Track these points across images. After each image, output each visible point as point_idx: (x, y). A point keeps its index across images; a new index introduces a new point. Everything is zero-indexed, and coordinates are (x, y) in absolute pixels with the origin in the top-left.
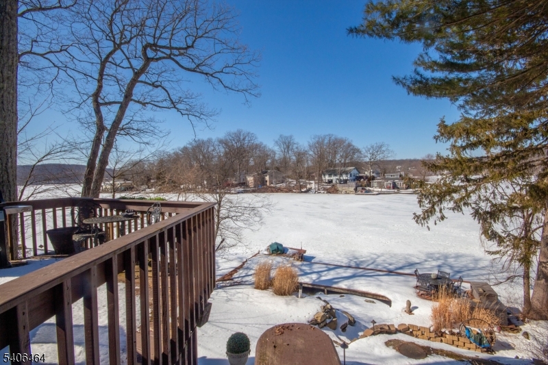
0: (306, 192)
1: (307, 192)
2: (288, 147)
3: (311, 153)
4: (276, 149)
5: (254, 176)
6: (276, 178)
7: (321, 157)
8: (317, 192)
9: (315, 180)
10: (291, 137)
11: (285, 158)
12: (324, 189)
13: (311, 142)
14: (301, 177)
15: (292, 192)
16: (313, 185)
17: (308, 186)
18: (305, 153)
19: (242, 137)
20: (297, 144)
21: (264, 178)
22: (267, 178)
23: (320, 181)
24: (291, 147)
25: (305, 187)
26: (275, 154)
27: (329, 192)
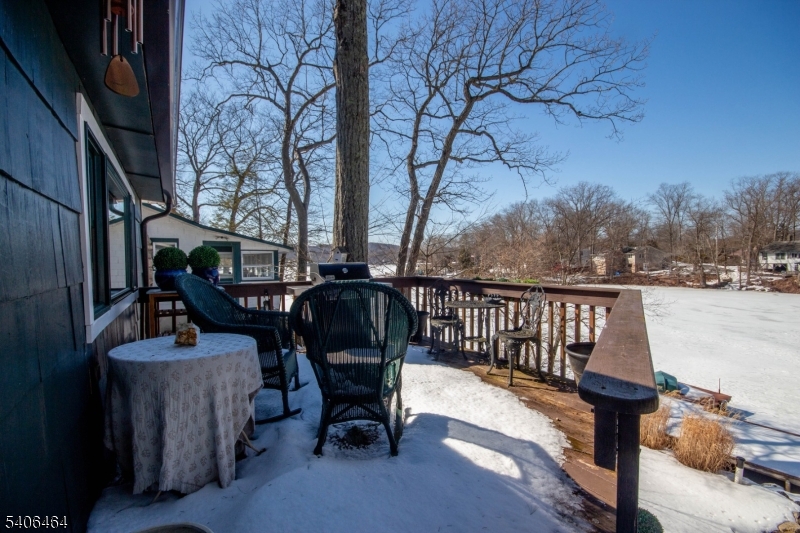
0: (715, 287)
1: (722, 285)
2: (677, 205)
3: (732, 212)
4: (652, 209)
5: (606, 256)
6: (650, 259)
7: (757, 218)
8: (747, 286)
9: (739, 264)
10: (685, 186)
11: (671, 226)
12: (764, 283)
13: (733, 192)
14: (707, 260)
15: (685, 286)
16: (735, 273)
17: (723, 276)
18: (716, 213)
19: (586, 194)
20: (699, 197)
21: (625, 260)
22: (632, 260)
23: (754, 265)
24: (683, 204)
25: (717, 277)
26: (648, 218)
27: (775, 288)
